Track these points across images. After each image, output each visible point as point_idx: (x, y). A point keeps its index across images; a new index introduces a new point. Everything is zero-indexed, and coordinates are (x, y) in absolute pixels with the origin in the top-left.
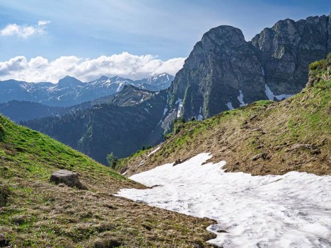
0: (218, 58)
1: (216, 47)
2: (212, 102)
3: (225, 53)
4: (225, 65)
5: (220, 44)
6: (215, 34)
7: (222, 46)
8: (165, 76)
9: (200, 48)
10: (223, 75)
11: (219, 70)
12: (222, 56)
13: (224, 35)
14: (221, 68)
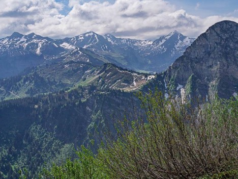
0: (224, 50)
1: (221, 41)
2: (220, 92)
3: (229, 46)
4: (230, 58)
5: (225, 38)
6: (220, 27)
7: (227, 39)
8: (93, 36)
9: (205, 39)
10: (228, 67)
11: (225, 62)
12: (226, 48)
13: (228, 29)
14: (227, 60)
